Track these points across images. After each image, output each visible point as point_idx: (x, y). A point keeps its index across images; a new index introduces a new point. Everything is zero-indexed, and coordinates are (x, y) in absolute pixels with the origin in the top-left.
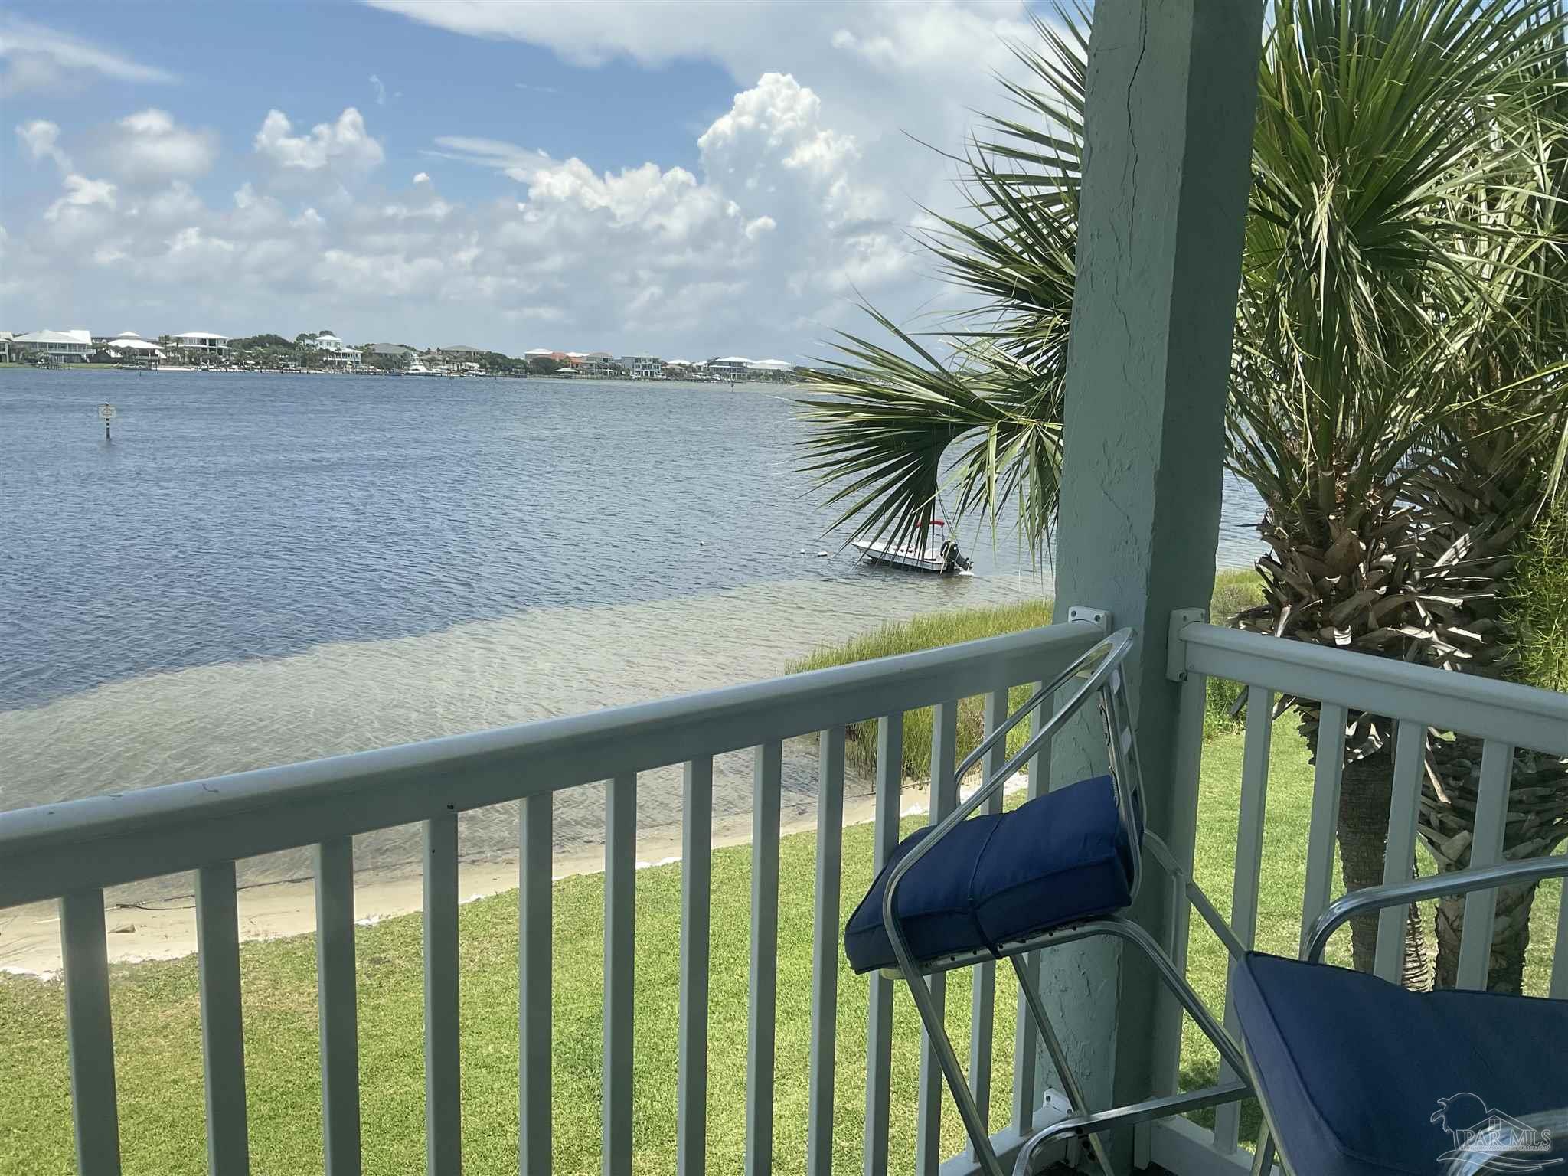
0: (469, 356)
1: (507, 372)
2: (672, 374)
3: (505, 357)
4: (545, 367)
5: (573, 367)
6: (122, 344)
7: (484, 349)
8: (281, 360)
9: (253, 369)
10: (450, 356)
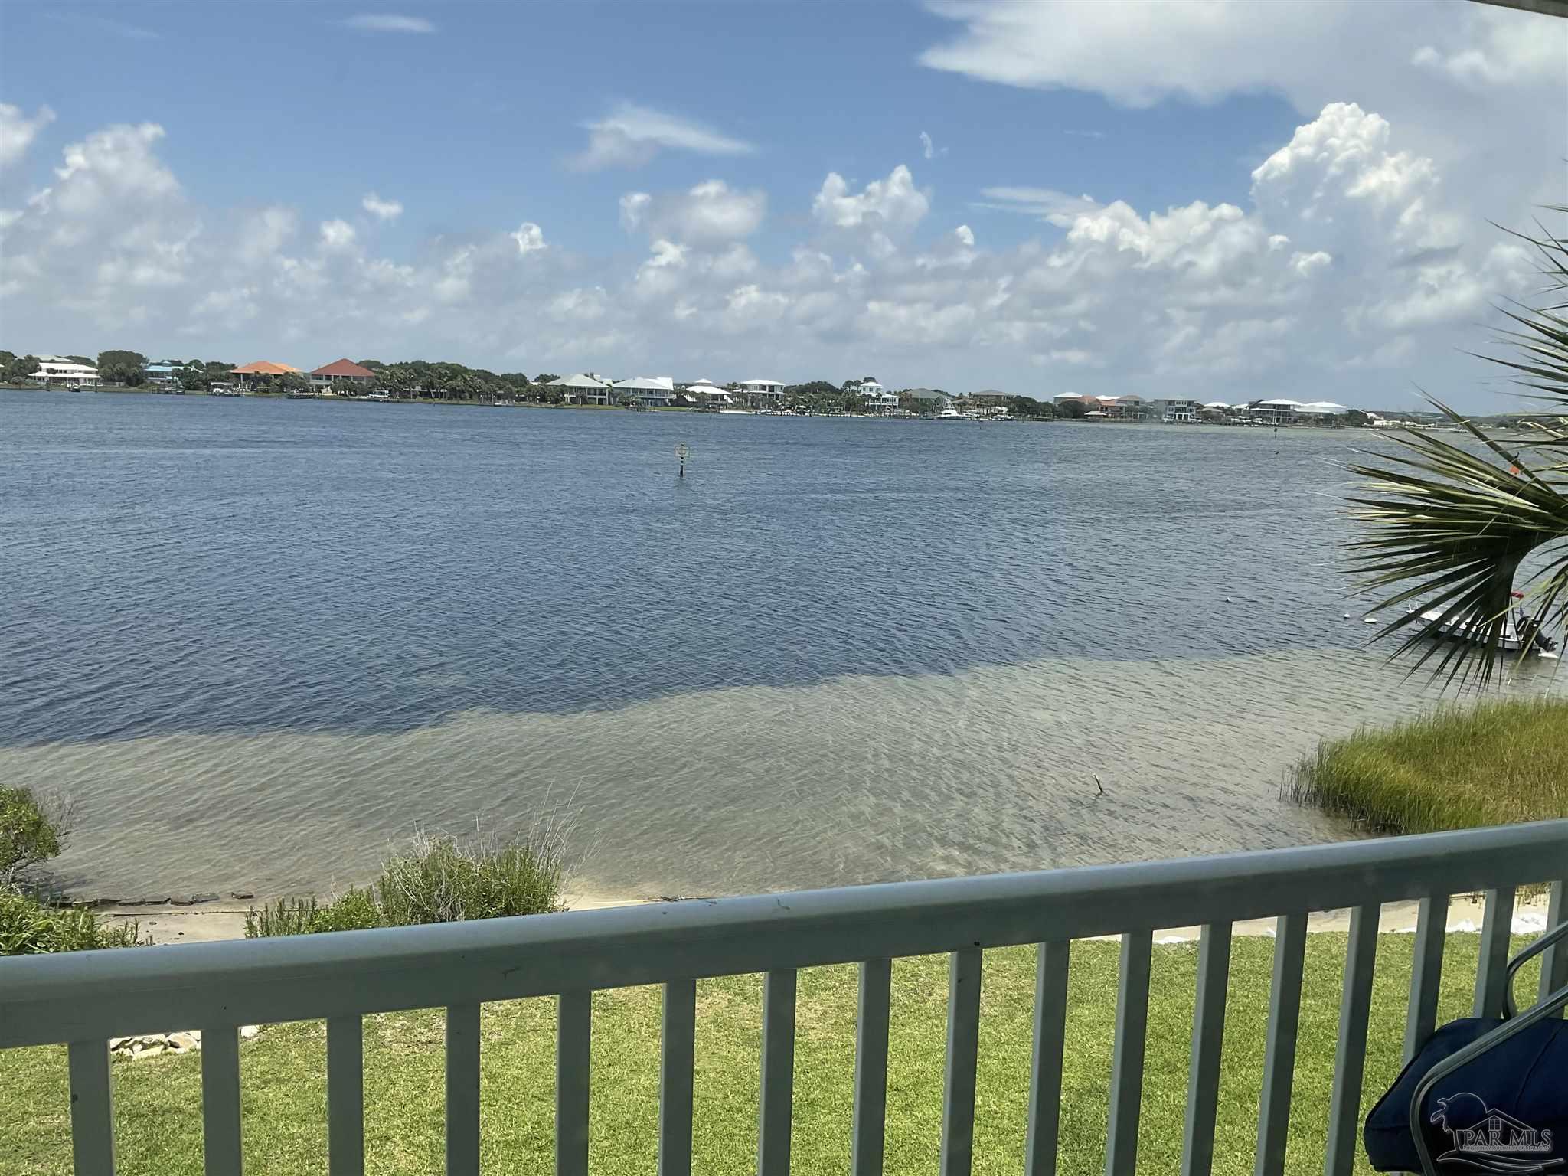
0: (999, 400)
1: (1035, 416)
2: (1208, 417)
3: (1034, 401)
4: (1074, 410)
5: (1101, 411)
6: (697, 389)
7: (1014, 393)
8: (829, 404)
9: (804, 413)
10: (981, 400)
